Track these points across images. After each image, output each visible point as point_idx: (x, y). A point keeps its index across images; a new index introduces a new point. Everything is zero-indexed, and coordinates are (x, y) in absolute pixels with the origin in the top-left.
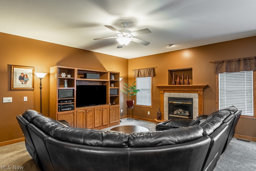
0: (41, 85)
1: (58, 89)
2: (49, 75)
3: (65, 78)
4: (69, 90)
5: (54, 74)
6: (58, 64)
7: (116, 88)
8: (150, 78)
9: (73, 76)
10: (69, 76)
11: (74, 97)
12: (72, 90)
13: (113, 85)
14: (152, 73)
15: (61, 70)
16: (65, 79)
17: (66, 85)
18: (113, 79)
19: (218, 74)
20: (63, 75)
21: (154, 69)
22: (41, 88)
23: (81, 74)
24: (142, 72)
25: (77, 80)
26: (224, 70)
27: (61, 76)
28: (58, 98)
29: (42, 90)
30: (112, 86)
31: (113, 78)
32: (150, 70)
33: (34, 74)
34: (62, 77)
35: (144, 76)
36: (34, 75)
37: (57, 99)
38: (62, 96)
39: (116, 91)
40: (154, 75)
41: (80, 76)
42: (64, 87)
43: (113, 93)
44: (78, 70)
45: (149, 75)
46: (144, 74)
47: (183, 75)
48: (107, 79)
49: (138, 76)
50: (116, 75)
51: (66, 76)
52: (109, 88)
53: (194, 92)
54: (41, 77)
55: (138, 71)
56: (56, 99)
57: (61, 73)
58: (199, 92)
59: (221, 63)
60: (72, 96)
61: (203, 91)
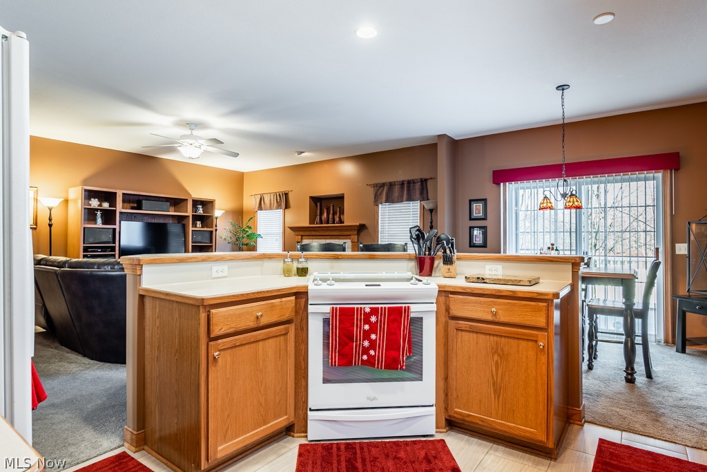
0: (50, 220)
1: (84, 228)
2: (66, 201)
3: (97, 207)
4: (106, 230)
5: (75, 201)
6: (85, 182)
7: (205, 229)
8: (281, 211)
9: (113, 203)
10: (106, 205)
11: (114, 242)
12: (111, 230)
13: (199, 223)
14: (284, 201)
15: (90, 194)
16: (97, 210)
17: (99, 220)
18: (200, 211)
19: (378, 206)
20: (94, 203)
21: (286, 195)
22: (50, 226)
23: (133, 202)
24: (267, 199)
25: (121, 213)
26: (384, 199)
27: (90, 205)
28: (84, 243)
29: (52, 228)
30: (198, 225)
31: (201, 209)
32: (280, 195)
33: (37, 200)
34: (92, 207)
35: (271, 208)
36: (37, 202)
37: (82, 245)
38: (91, 240)
39: (208, 235)
40: (287, 206)
41: (132, 205)
42: (96, 223)
43: (199, 238)
44: (123, 194)
45: (279, 207)
46: (271, 204)
47: (333, 206)
48: (187, 212)
49: (260, 208)
50: (207, 204)
51: (100, 205)
52: (191, 229)
53: (346, 236)
54: (50, 206)
55: (259, 196)
56: (79, 244)
57: (90, 199)
58: (352, 237)
59: (381, 187)
60: (111, 240)
61: (358, 234)
